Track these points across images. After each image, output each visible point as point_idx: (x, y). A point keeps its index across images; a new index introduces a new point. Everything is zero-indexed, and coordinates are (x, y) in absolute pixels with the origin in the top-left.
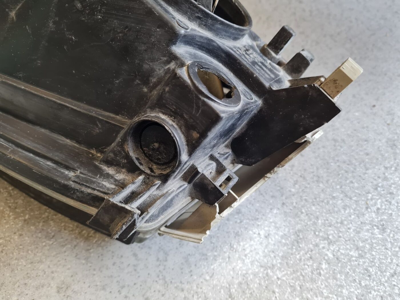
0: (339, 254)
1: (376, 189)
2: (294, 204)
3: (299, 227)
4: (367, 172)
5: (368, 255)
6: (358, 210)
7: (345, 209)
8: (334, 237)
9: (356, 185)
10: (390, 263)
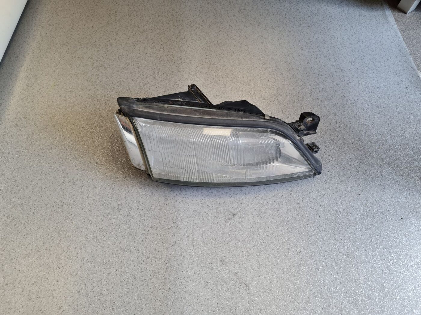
0: (327, 263)
1: (349, 238)
2: (313, 240)
3: (313, 250)
4: (347, 229)
5: (339, 266)
6: (339, 247)
7: (334, 245)
8: (327, 256)
9: (341, 235)
10: (347, 270)
